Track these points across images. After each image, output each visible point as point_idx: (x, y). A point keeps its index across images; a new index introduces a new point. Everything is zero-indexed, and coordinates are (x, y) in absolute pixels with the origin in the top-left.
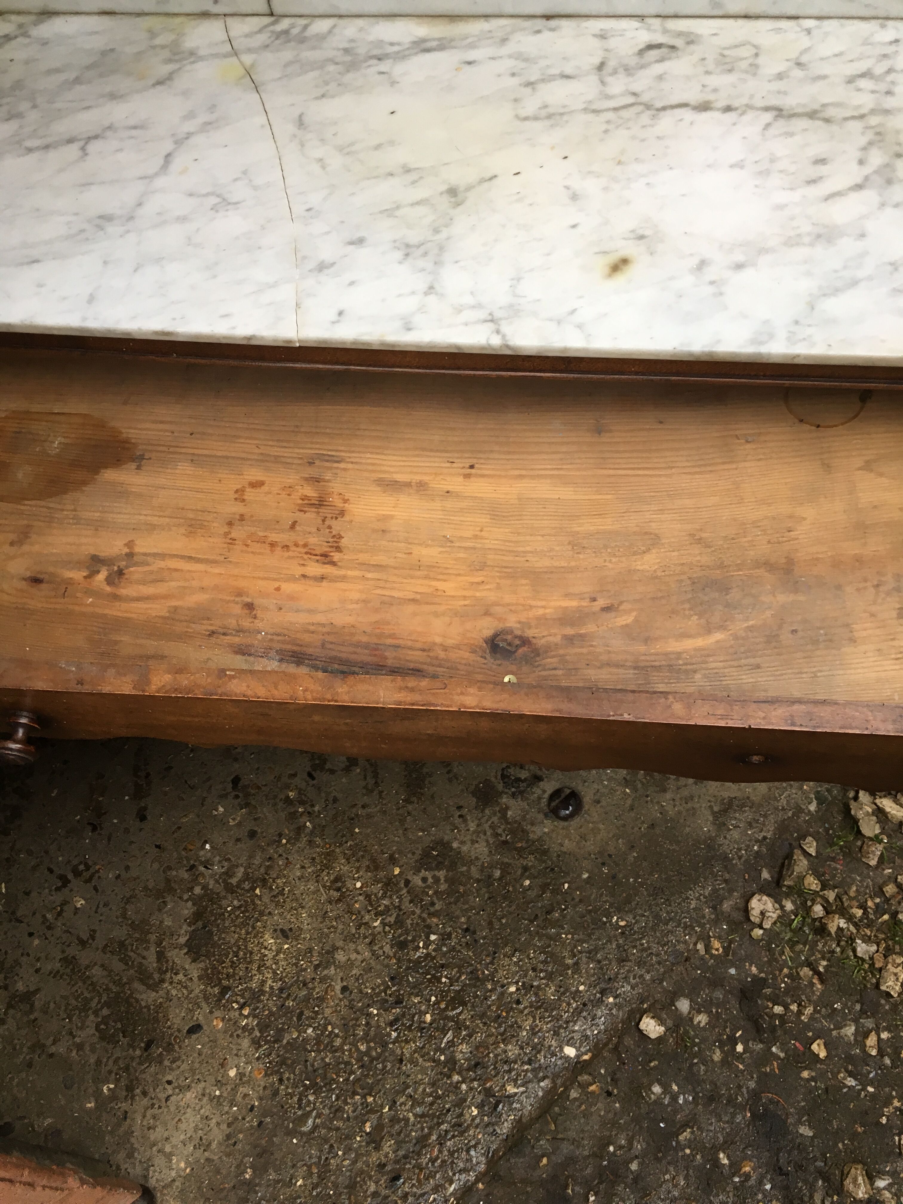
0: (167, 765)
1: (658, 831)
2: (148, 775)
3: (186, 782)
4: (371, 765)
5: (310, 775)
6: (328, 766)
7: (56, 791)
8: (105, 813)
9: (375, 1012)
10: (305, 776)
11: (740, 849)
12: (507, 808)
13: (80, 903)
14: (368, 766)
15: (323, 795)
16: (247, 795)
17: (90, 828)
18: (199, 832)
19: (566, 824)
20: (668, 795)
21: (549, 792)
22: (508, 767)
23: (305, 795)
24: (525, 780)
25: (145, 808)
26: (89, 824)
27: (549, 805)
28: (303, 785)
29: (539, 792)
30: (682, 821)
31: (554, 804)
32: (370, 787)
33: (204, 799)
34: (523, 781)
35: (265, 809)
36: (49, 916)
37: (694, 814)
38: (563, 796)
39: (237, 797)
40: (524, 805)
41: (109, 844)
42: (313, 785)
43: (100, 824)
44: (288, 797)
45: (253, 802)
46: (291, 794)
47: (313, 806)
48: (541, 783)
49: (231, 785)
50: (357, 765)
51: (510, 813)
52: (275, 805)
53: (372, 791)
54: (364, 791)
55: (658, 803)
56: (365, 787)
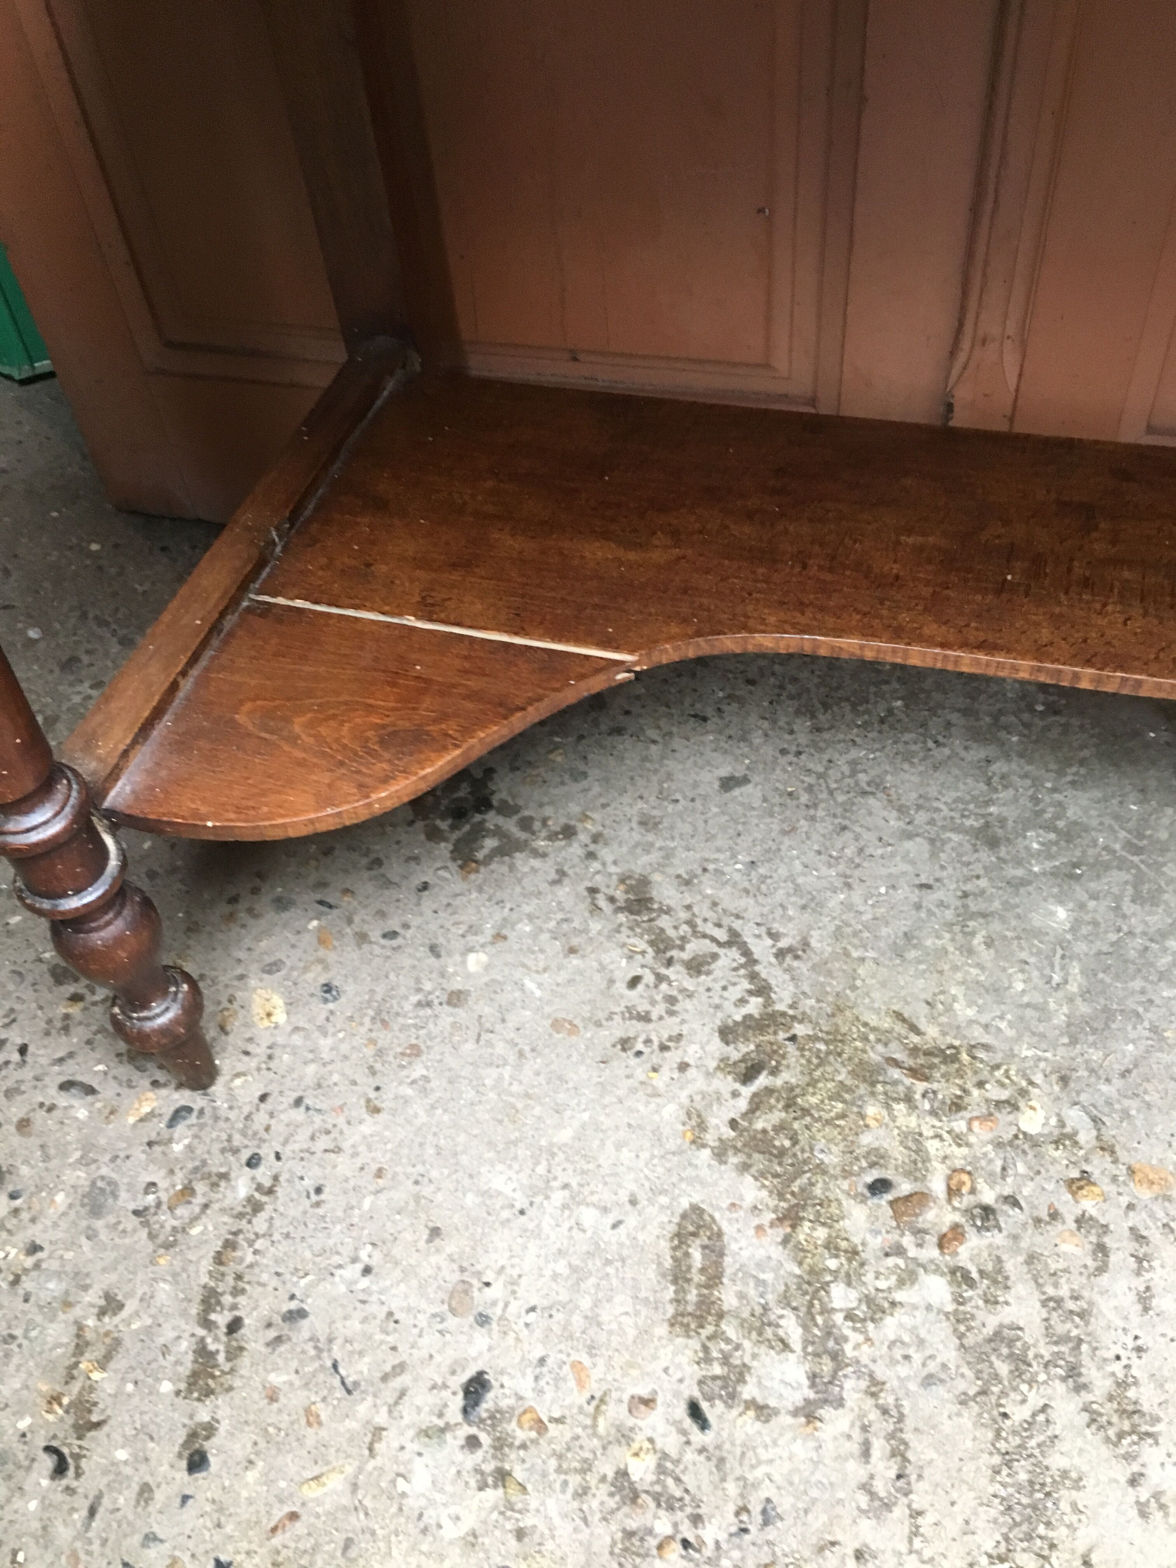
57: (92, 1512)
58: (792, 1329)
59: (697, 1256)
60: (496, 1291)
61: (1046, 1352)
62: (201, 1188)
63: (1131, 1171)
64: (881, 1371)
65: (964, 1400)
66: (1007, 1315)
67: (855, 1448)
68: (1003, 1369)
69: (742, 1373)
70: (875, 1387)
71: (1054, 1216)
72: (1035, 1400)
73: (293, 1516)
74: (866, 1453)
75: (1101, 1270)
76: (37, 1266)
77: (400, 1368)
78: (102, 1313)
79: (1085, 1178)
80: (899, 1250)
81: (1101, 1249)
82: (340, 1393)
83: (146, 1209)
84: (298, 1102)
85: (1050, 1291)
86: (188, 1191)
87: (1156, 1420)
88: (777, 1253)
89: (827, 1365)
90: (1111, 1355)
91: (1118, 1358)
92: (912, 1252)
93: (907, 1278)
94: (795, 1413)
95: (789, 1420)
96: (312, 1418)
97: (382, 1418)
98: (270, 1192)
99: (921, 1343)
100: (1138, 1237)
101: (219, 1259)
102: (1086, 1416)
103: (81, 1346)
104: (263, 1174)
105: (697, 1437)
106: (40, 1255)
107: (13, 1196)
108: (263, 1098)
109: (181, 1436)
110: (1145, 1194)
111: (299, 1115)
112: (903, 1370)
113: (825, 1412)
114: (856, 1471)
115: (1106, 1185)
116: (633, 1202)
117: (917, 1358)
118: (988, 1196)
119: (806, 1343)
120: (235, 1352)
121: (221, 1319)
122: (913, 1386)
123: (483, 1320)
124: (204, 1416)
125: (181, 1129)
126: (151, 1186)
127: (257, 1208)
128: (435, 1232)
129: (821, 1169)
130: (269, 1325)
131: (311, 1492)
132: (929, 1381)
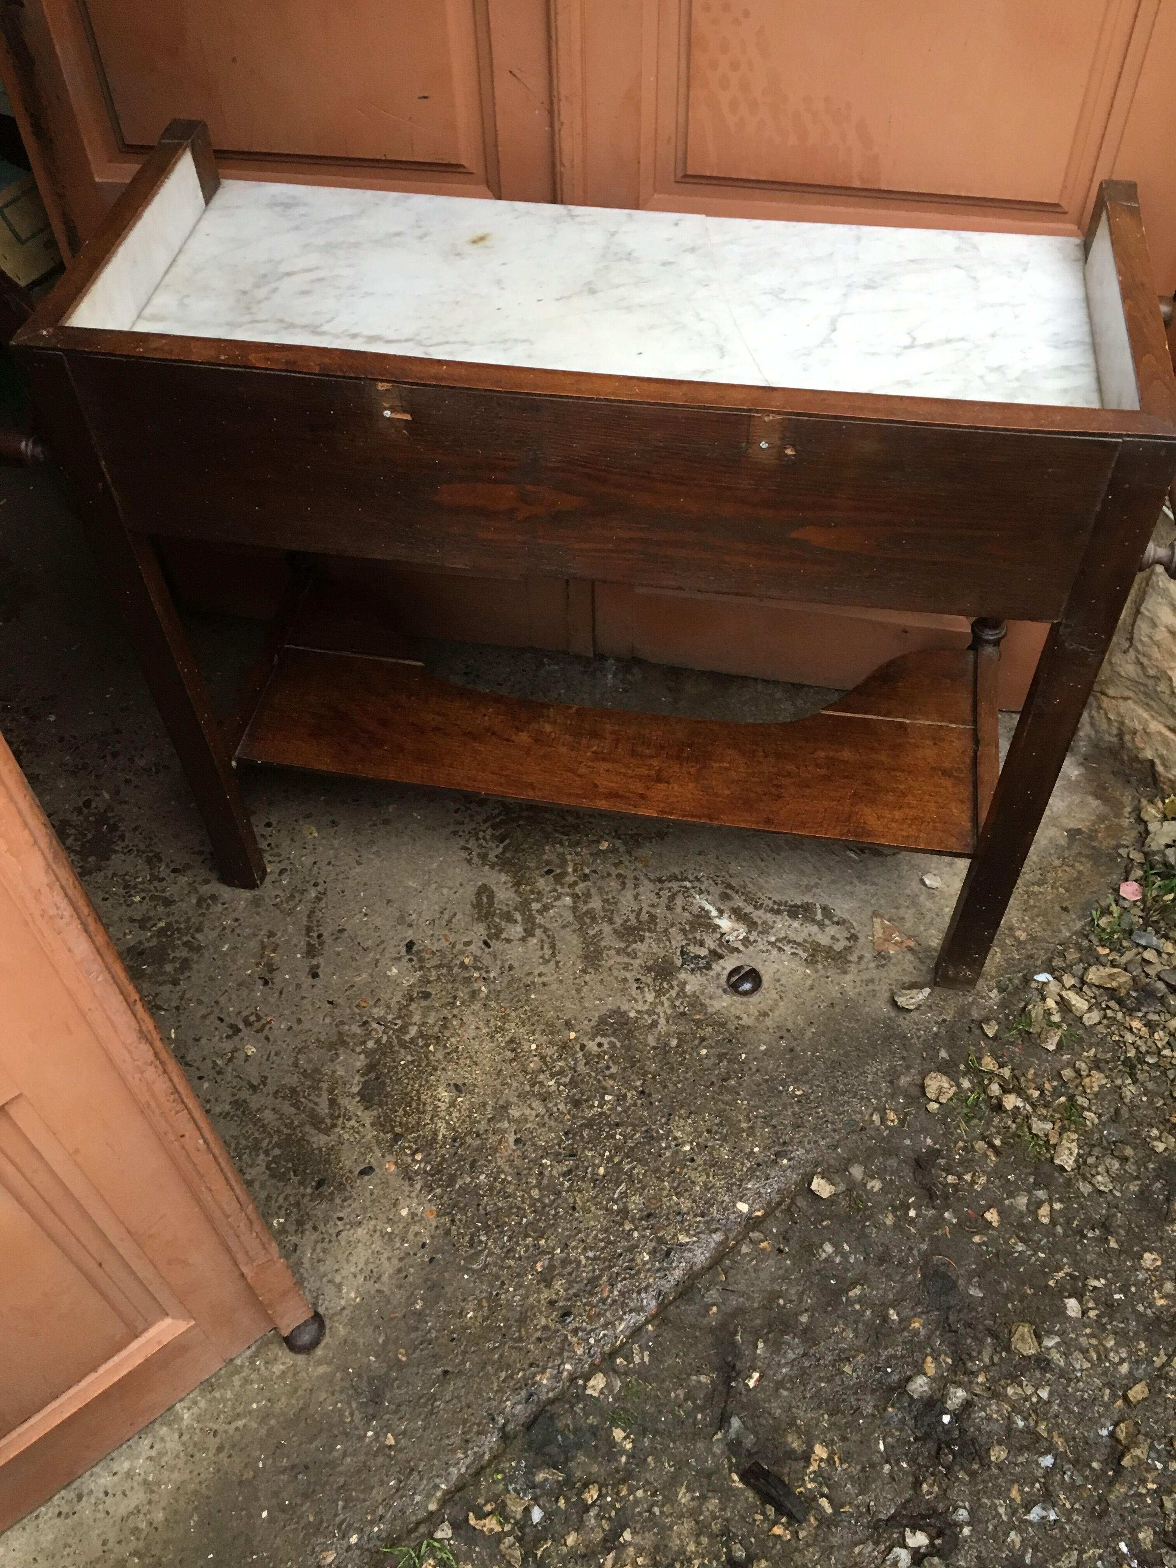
0: (340, 928)
1: (837, 1009)
2: (320, 936)
3: (359, 944)
4: (548, 936)
5: (486, 943)
6: (503, 936)
7: (226, 947)
8: (276, 970)
9: (549, 1163)
10: (481, 944)
11: (919, 1030)
12: (685, 983)
13: (251, 1050)
14: (545, 938)
15: (498, 962)
16: (421, 959)
17: (261, 982)
18: (372, 991)
19: (745, 999)
20: (848, 977)
21: (730, 968)
22: (688, 944)
23: (481, 962)
24: (705, 957)
25: (318, 966)
26: (261, 978)
27: (728, 981)
28: (479, 953)
29: (719, 969)
30: (861, 1002)
31: (733, 979)
32: (547, 957)
33: (377, 961)
34: (702, 958)
36: (219, 1062)
37: (874, 996)
38: (743, 972)
39: (411, 960)
40: (703, 980)
41: (280, 997)
42: (489, 953)
43: (272, 979)
44: (463, 962)
46: (467, 961)
47: (488, 972)
48: (721, 961)
49: (405, 949)
50: (533, 935)
51: (688, 987)
53: (549, 961)
54: (541, 961)
55: (839, 984)
56: (542, 957)
57: (281, 993)
58: (518, 916)
59: (485, 900)
60: (414, 916)
61: (602, 915)
62: (297, 895)
63: (636, 858)
64: (547, 925)
65: (574, 931)
66: (590, 906)
67: (539, 947)
68: (588, 921)
69: (501, 931)
70: (546, 930)
71: (609, 875)
72: (597, 929)
73: (352, 986)
74: (542, 948)
75: (623, 889)
76: (240, 925)
77: (383, 942)
78: (269, 937)
79: (621, 862)
80: (555, 890)
81: (623, 883)
82: (362, 951)
83: (277, 903)
84: (329, 863)
85: (605, 897)
86: (292, 897)
88: (513, 895)
89: (530, 925)
90: (623, 913)
92: (560, 890)
93: (557, 898)
94: (519, 940)
95: (517, 942)
96: (353, 959)
97: (378, 957)
98: (324, 894)
99: (561, 916)
100: (636, 878)
101: (309, 917)
102: (613, 931)
103: (264, 948)
104: (320, 888)
105: (487, 950)
106: (240, 922)
107: (223, 904)
108: (315, 863)
109: (308, 969)
110: (640, 865)
111: (330, 868)
112: (555, 925)
113: (530, 939)
114: (539, 953)
115: (627, 863)
116: (461, 885)
117: (560, 921)
118: (587, 871)
119: (523, 919)
120: (322, 944)
121: (315, 935)
122: (558, 929)
123: (410, 925)
124: (314, 962)
125: (284, 876)
126: (277, 896)
127: (320, 900)
128: (389, 901)
129: (529, 868)
130: (332, 934)
131: (356, 979)
132: (564, 927)
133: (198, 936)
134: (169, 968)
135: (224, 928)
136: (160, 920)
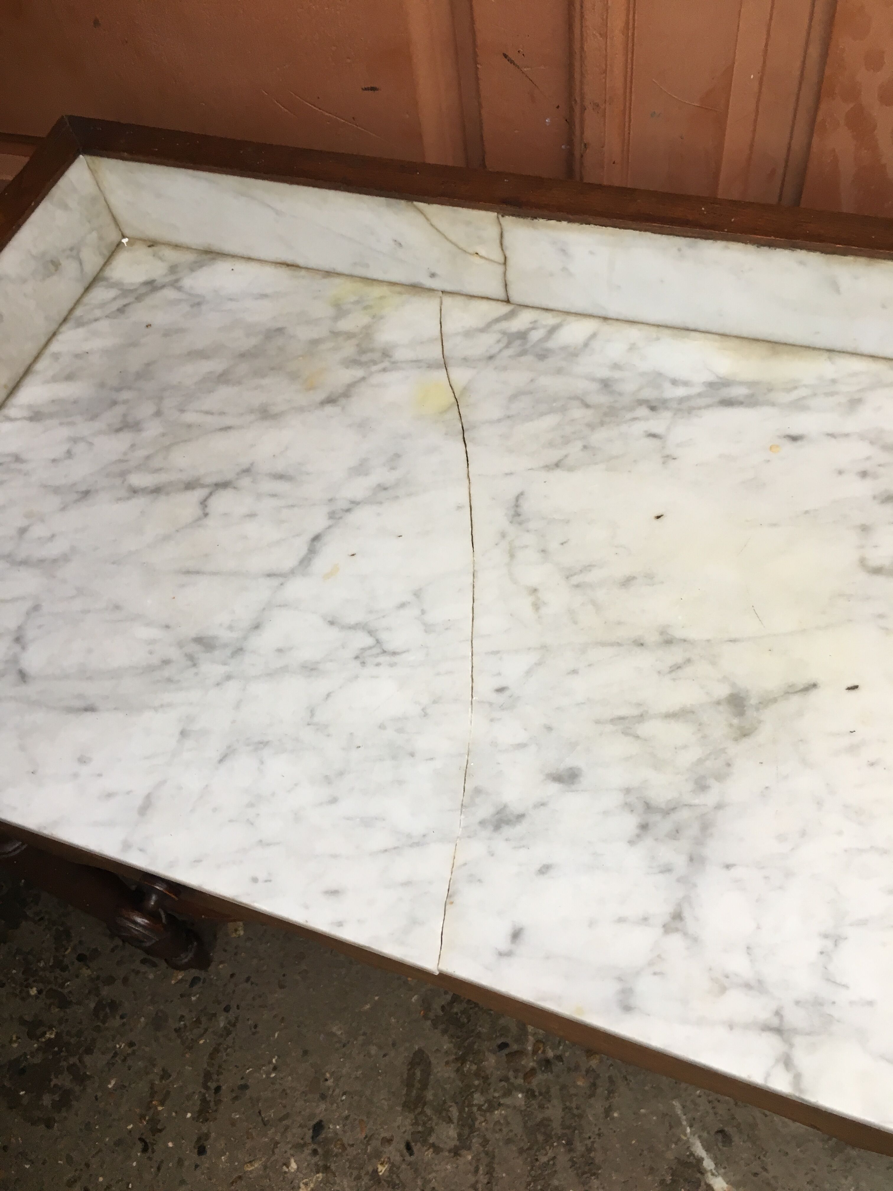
0: (242, 1082)
2: (218, 1089)
3: (260, 1112)
4: (487, 1153)
5: (408, 1147)
6: (432, 1139)
7: (113, 1082)
8: (160, 1131)
10: (402, 1146)
14: (482, 1155)
15: (419, 1182)
16: (327, 1154)
17: (140, 1146)
23: (398, 1177)
25: (207, 1136)
26: (141, 1139)
28: (398, 1160)
33: (277, 1143)
35: (345, 1183)
39: (315, 1152)
41: (157, 1175)
42: (410, 1164)
43: (153, 1144)
44: (376, 1171)
45: (333, 1167)
46: (382, 1170)
49: (311, 1133)
50: (469, 1148)
52: (358, 1178)
57: (159, 1169)
58: (454, 1112)
59: (418, 1074)
60: (330, 1083)
61: (560, 1132)
62: (204, 1019)
64: (489, 1136)
65: (521, 1151)
66: (548, 1113)
67: (472, 1169)
68: (540, 1138)
69: (431, 1130)
70: (485, 1142)
71: (577, 1068)
72: (550, 1154)
73: (240, 1178)
74: (476, 1171)
75: (591, 1096)
76: (134, 1052)
77: (287, 1116)
78: (162, 1078)
80: (506, 1079)
81: (594, 1085)
82: (261, 1125)
83: (180, 1029)
84: (248, 979)
85: (568, 1104)
86: (198, 1021)
87: (599, 1168)
88: (453, 1075)
89: (466, 1131)
90: (587, 1136)
91: (590, 1138)
92: (512, 1080)
93: (508, 1093)
94: (450, 1151)
95: (447, 1154)
96: (249, 1136)
97: (278, 1138)
98: (234, 1025)
99: (508, 1123)
100: (611, 1081)
101: (212, 1056)
102: (570, 1164)
103: (153, 1093)
104: (231, 1015)
105: (408, 1158)
106: (135, 1048)
107: (122, 1017)
108: (232, 975)
109: (195, 1138)
111: (248, 986)
112: (497, 1136)
113: (463, 1152)
114: (472, 1179)
116: (394, 1045)
117: (505, 1130)
118: (550, 1054)
119: (460, 1118)
120: (218, 1102)
121: (212, 1085)
122: (501, 1144)
123: (323, 1097)
124: (204, 1130)
125: (195, 988)
126: (182, 1018)
127: (229, 1033)
128: (305, 1052)
129: (479, 1035)
130: (232, 1091)
131: (248, 1168)
132: (508, 1141)
133: (87, 1059)
134: (47, 1100)
135: (116, 1054)
136: (50, 1028)
